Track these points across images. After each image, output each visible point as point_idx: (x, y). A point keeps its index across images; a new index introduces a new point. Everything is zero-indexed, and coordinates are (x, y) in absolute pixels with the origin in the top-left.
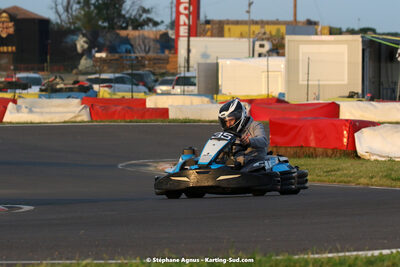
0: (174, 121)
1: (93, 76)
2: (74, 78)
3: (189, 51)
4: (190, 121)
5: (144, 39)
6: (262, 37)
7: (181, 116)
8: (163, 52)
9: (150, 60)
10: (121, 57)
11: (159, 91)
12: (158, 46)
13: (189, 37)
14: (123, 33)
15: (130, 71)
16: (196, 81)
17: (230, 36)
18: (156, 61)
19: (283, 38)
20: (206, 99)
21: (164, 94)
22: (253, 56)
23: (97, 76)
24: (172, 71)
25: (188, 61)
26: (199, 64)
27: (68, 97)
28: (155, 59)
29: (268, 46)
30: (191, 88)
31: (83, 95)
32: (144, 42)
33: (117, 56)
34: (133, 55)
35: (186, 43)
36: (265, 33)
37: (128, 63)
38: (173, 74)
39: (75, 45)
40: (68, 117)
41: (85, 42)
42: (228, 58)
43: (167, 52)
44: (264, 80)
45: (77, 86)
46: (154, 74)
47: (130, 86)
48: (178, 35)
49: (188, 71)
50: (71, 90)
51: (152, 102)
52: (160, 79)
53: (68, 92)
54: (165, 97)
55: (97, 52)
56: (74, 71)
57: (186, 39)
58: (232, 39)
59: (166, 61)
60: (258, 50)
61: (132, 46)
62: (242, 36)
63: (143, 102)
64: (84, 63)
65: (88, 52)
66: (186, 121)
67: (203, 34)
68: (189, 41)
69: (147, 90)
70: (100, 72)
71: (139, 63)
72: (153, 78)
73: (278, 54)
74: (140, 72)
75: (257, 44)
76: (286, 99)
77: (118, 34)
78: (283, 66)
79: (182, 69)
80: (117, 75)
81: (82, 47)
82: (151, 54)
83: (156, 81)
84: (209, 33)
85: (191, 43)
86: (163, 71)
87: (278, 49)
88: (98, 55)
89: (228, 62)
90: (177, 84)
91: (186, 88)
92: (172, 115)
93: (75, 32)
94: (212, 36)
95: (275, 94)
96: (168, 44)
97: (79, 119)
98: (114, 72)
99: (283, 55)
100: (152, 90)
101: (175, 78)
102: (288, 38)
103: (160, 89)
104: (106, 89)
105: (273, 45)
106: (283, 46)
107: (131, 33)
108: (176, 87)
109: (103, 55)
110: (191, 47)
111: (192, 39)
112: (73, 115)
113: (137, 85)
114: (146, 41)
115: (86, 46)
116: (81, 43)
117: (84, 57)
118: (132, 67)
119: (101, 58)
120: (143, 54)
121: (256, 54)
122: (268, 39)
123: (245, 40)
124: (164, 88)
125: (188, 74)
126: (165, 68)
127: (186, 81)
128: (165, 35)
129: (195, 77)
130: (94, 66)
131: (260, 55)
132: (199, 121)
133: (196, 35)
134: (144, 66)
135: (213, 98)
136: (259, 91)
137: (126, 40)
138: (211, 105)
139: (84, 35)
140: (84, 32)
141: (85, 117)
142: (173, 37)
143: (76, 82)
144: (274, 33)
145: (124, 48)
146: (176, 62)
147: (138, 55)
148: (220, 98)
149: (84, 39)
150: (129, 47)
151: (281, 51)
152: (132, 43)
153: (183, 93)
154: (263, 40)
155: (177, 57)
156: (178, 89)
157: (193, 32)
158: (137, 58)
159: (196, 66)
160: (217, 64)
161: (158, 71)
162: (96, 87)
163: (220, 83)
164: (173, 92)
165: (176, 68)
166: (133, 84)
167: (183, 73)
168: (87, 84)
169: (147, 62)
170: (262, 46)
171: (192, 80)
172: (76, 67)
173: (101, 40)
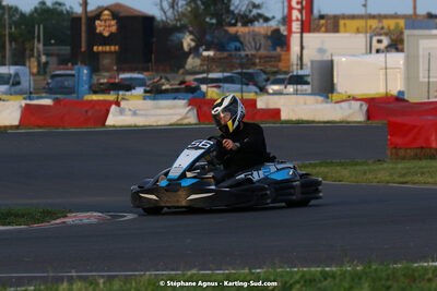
0: (286, 122)
1: (200, 76)
2: (181, 79)
3: (302, 48)
4: (302, 122)
5: (255, 35)
6: (380, 32)
7: (294, 117)
8: (275, 49)
9: (260, 58)
10: (230, 55)
11: (271, 91)
12: (269, 42)
13: (302, 33)
14: (232, 30)
15: (239, 70)
16: (309, 79)
17: (346, 32)
18: (267, 59)
19: (402, 33)
20: (320, 98)
21: (276, 93)
22: (371, 52)
23: (205, 75)
24: (284, 70)
25: (301, 58)
26: (312, 62)
27: (175, 98)
28: (267, 57)
29: (386, 41)
30: (305, 87)
31: (190, 96)
32: (254, 39)
33: (226, 54)
34: (243, 53)
35: (299, 39)
36: (382, 28)
37: (238, 61)
38: (286, 73)
39: (182, 44)
40: (174, 119)
41: (192, 40)
42: (344, 55)
43: (278, 49)
44: (382, 77)
45: (183, 86)
46: (265, 73)
47: (239, 86)
48: (290, 31)
49: (301, 68)
50: (177, 91)
51: (263, 102)
52: (272, 78)
53: (173, 93)
54: (276, 97)
55: (205, 50)
56: (181, 71)
57: (299, 35)
58: (347, 35)
59: (278, 59)
60: (375, 45)
61: (242, 43)
62: (358, 31)
63: (254, 102)
64: (192, 62)
65: (195, 51)
66: (299, 122)
67: (317, 30)
68: (302, 37)
69: (258, 90)
70: (208, 71)
71: (250, 61)
72: (264, 77)
73: (398, 50)
74: (250, 71)
75: (375, 39)
76: (406, 97)
77: (226, 32)
78: (402, 62)
79: (295, 67)
80: (226, 74)
81: (189, 45)
82: (262, 52)
83: (267, 80)
84: (323, 29)
85: (304, 39)
86: (275, 69)
87: (396, 45)
88: (205, 53)
89: (344, 59)
90: (290, 83)
91: (299, 87)
92: (284, 116)
93: (182, 29)
94: (327, 31)
95: (394, 91)
96: (279, 40)
97: (186, 121)
98: (223, 71)
99: (402, 51)
100: (263, 90)
101: (288, 77)
102: (406, 32)
103: (273, 88)
104: (215, 89)
105: (392, 40)
106: (401, 41)
107: (240, 29)
108: (289, 86)
109: (211, 53)
110: (304, 44)
111: (305, 35)
112: (179, 117)
113: (247, 84)
114: (257, 38)
115: (193, 44)
116: (188, 41)
117: (191, 56)
118: (242, 66)
119: (208, 56)
120: (253, 52)
121: (374, 50)
122: (386, 34)
123: (362, 35)
124: (277, 87)
125: (301, 73)
126: (277, 66)
127: (299, 80)
128: (277, 31)
129: (308, 76)
130: (201, 65)
131: (378, 51)
132: (313, 122)
133: (309, 31)
134: (254, 64)
135: (328, 98)
136: (377, 89)
137: (236, 38)
138: (325, 105)
139: (191, 33)
140: (191, 29)
141: (192, 118)
142: (285, 33)
143: (182, 83)
144: (392, 27)
145: (233, 45)
146: (289, 60)
147: (248, 52)
148: (335, 97)
149: (191, 37)
150: (238, 44)
151: (400, 47)
152: (242, 39)
153: (296, 93)
154: (381, 35)
155: (289, 55)
156: (291, 89)
157: (306, 27)
158: (247, 55)
159: (309, 64)
160: (332, 61)
161: (269, 69)
162: (204, 87)
163: (335, 81)
164: (285, 91)
165: (289, 67)
166: (242, 84)
167: (296, 71)
168: (194, 84)
169: (257, 61)
170: (380, 41)
171: (306, 78)
172: (183, 67)
173: (208, 37)
